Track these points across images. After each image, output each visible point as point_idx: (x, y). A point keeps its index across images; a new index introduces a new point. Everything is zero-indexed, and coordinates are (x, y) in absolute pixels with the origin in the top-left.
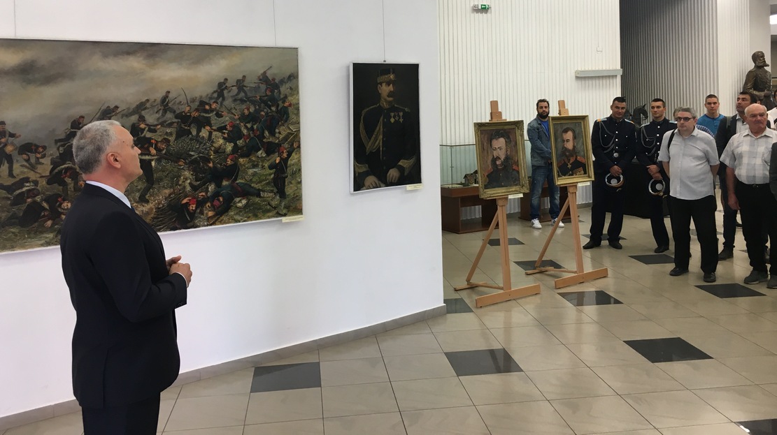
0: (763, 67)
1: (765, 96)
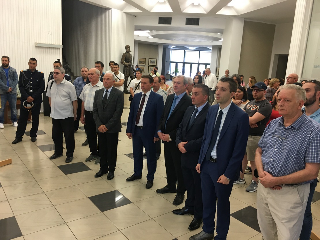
0: (129, 52)
1: (129, 65)
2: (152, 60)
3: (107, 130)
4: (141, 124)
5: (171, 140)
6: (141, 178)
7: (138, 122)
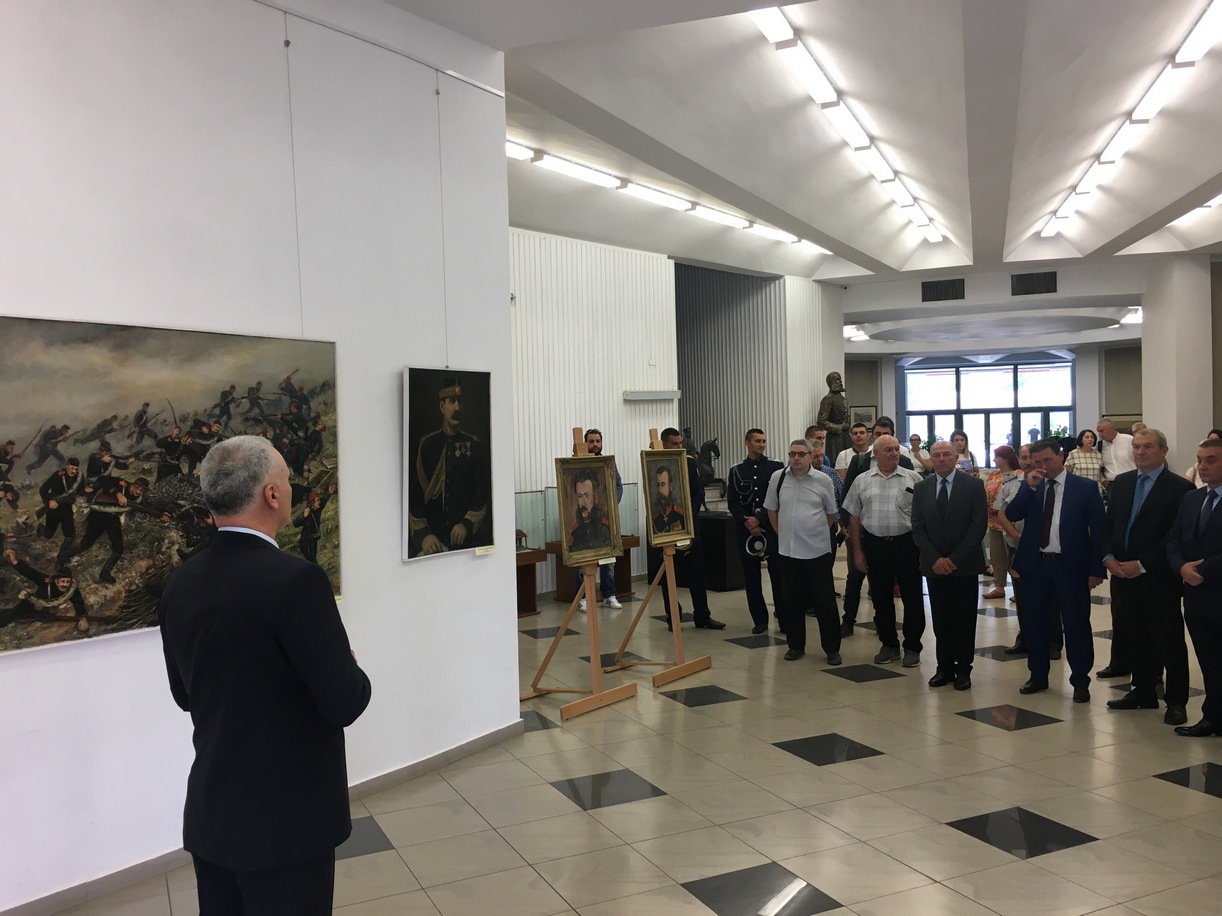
0: (840, 392)
2: (860, 411)
3: (955, 568)
4: (1054, 546)
5: (1143, 571)
6: (1047, 687)
7: (1046, 543)
